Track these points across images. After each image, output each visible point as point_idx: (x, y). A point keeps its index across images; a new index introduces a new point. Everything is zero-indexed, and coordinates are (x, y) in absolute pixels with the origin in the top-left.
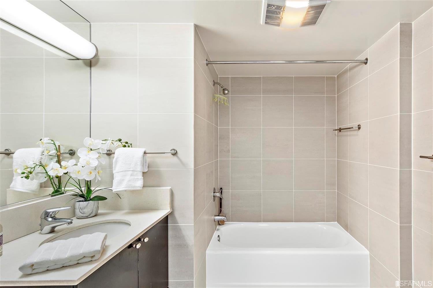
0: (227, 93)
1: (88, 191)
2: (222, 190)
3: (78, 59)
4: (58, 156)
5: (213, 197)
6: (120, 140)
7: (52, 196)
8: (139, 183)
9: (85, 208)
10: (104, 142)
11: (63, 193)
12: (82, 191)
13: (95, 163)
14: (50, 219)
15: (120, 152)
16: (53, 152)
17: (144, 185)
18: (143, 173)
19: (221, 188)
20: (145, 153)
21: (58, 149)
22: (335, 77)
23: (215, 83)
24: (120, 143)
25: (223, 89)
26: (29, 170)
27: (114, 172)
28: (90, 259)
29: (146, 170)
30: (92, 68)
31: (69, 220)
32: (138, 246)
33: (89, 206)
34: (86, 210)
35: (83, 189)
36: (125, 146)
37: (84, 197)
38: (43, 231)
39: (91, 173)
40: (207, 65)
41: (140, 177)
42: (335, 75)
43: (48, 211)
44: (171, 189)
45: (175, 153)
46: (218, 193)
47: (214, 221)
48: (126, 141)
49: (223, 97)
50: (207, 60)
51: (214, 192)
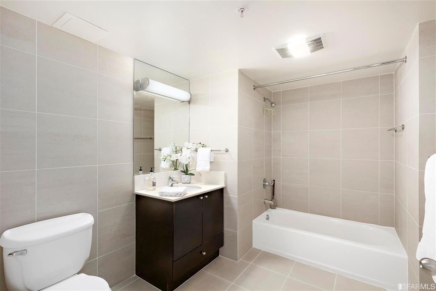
0: (274, 106)
1: (186, 169)
2: (274, 182)
3: (184, 102)
4: (176, 151)
5: (263, 185)
6: (200, 143)
7: (173, 170)
8: (208, 167)
9: (185, 178)
10: (193, 144)
11: (177, 170)
12: (184, 169)
13: (189, 155)
14: (171, 180)
15: (201, 149)
16: (174, 149)
17: (210, 169)
18: (211, 162)
19: (274, 180)
20: (211, 151)
21: (176, 148)
22: (393, 74)
23: (265, 99)
24: (200, 145)
25: (271, 103)
26: (165, 157)
27: (197, 161)
28: (179, 195)
29: (212, 161)
30: (190, 104)
31: (177, 182)
32: (202, 198)
33: (186, 178)
34: (185, 179)
35: (185, 169)
36: (203, 147)
37: (185, 173)
38: (169, 185)
39: (187, 160)
40: (254, 89)
41: (209, 164)
42: (393, 72)
43: (171, 176)
44: (225, 173)
45: (227, 151)
46: (267, 182)
47: (264, 203)
48: (203, 144)
49: (270, 109)
50: (254, 86)
51: (264, 182)
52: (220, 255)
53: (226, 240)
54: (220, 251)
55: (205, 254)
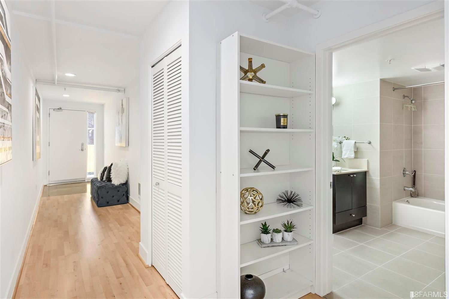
0: (414, 103)
2: (415, 173)
5: (403, 173)
6: (345, 137)
8: (353, 155)
10: (339, 138)
15: (345, 142)
17: (355, 157)
19: (415, 171)
20: (355, 143)
23: (404, 97)
25: (411, 100)
27: (343, 150)
29: (356, 151)
32: (352, 176)
36: (347, 139)
40: (394, 90)
41: (353, 153)
44: (368, 160)
45: (370, 143)
46: (407, 171)
47: (404, 190)
48: (347, 137)
49: (411, 106)
50: (393, 88)
51: (403, 171)
52: (363, 224)
53: (368, 212)
54: (363, 221)
55: (355, 216)
